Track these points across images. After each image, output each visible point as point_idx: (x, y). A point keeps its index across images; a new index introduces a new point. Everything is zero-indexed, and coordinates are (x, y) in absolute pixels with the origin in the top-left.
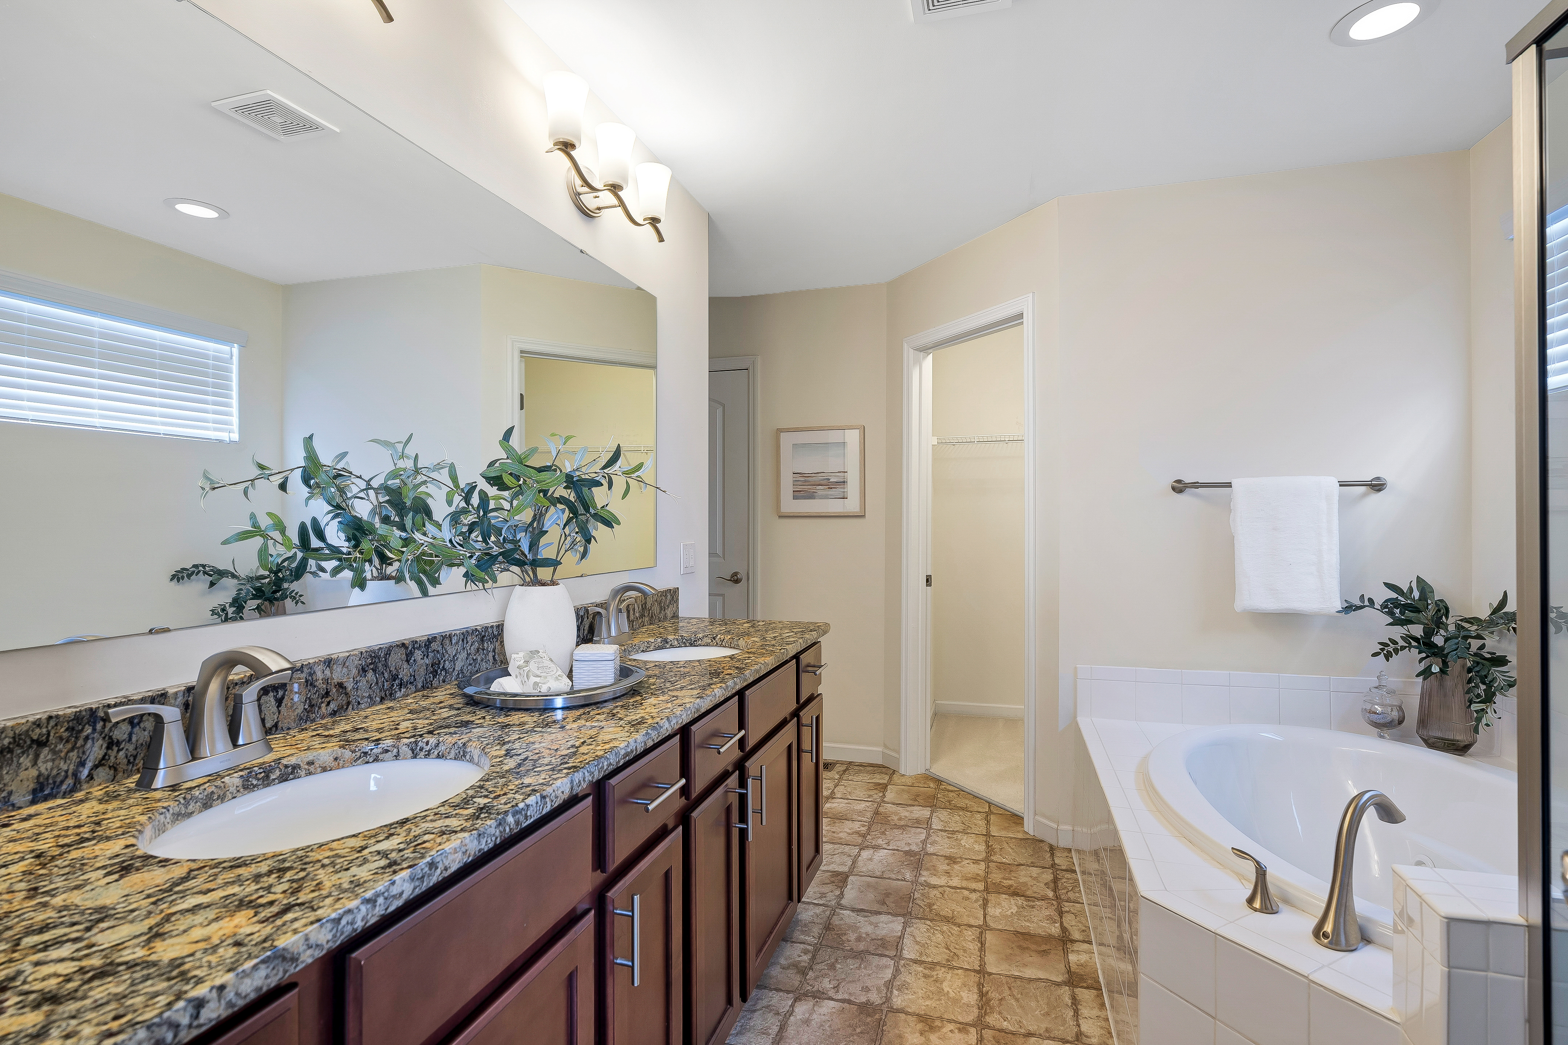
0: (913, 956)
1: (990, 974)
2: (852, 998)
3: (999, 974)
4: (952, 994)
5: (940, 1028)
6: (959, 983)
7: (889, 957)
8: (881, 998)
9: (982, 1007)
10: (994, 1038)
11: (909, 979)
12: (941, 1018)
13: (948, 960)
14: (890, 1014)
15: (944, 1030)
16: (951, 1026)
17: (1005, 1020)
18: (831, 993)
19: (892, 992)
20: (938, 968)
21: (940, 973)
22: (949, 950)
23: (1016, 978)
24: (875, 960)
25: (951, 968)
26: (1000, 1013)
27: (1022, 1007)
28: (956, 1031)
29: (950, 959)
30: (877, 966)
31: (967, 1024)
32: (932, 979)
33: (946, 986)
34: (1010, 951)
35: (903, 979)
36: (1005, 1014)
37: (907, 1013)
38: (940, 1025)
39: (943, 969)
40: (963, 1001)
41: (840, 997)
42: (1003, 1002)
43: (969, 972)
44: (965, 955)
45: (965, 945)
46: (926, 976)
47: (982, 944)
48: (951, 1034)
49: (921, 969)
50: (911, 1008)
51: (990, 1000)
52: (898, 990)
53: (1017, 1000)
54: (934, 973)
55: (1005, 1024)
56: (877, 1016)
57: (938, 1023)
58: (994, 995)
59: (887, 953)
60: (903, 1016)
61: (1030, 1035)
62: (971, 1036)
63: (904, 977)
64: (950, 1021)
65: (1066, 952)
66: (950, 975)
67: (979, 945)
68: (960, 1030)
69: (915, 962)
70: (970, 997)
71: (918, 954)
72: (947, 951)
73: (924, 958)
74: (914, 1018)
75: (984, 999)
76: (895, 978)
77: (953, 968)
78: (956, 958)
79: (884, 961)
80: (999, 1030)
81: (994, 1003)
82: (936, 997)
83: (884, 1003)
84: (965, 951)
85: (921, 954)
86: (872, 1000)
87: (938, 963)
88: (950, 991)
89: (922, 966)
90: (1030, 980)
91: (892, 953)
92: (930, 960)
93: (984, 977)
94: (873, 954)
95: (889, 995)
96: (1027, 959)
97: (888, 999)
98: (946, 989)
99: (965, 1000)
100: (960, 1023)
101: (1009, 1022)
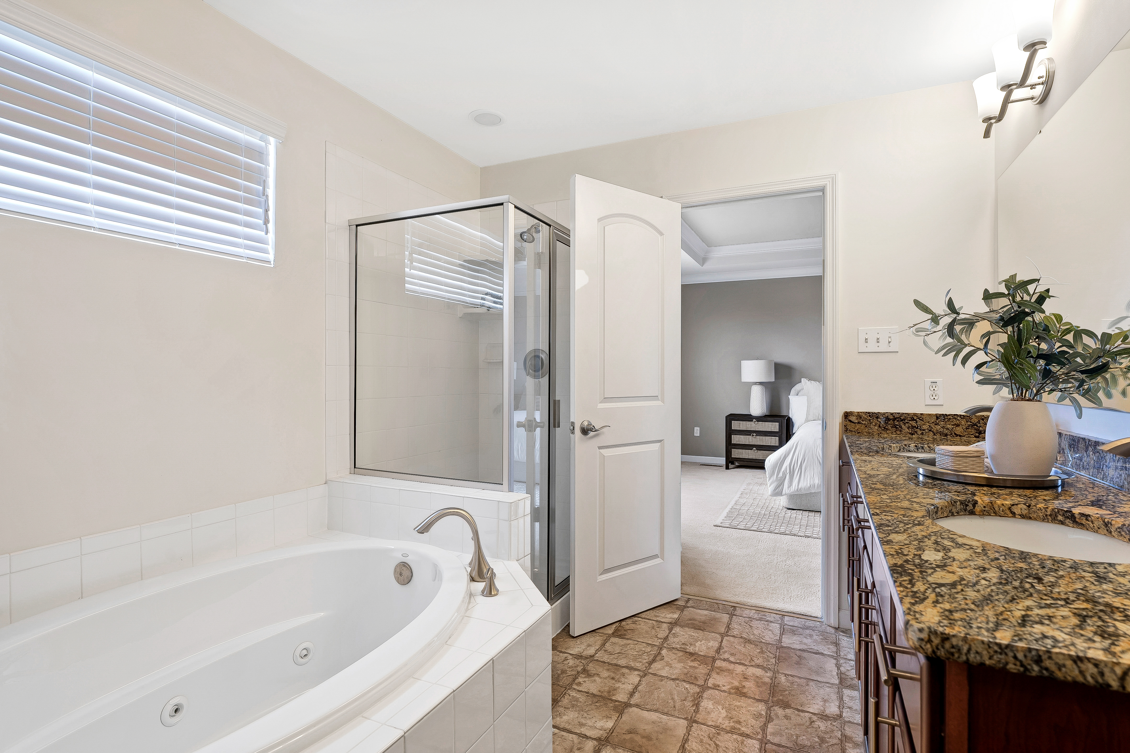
0: (750, 741)
1: (686, 719)
2: (797, 712)
3: (678, 718)
4: (720, 707)
5: (732, 688)
6: (713, 715)
7: (772, 743)
8: (774, 710)
9: (699, 697)
10: (697, 680)
11: (752, 722)
12: (730, 693)
13: (718, 734)
14: (766, 699)
15: (729, 687)
16: (724, 688)
17: (687, 688)
18: (815, 718)
19: (767, 714)
20: (728, 729)
21: (727, 724)
22: (715, 744)
23: (667, 714)
24: (784, 741)
25: (717, 727)
26: (688, 693)
27: (671, 694)
28: (721, 686)
29: (716, 735)
30: (781, 735)
31: (713, 689)
32: (734, 720)
33: (724, 713)
34: (661, 737)
35: (758, 722)
36: (685, 692)
37: (754, 699)
38: (731, 690)
39: (724, 727)
40: (712, 702)
41: (807, 714)
42: (683, 698)
43: (703, 722)
44: (702, 737)
45: (700, 747)
46: (739, 722)
47: (683, 747)
48: (725, 684)
49: (743, 729)
50: (751, 701)
51: (692, 701)
52: (761, 715)
53: (673, 699)
54: (732, 724)
55: (687, 686)
56: (775, 699)
57: (733, 691)
58: (688, 704)
59: (774, 747)
60: (757, 697)
61: (673, 679)
62: (712, 682)
63: (757, 724)
64: (724, 691)
65: (612, 730)
66: (719, 722)
67: (686, 746)
68: (719, 686)
69: (748, 736)
70: (706, 704)
71: (745, 743)
72: (717, 742)
73: (740, 738)
74: (749, 695)
75: (696, 702)
76: (765, 724)
77: (716, 727)
78: (711, 736)
79: (776, 740)
80: (693, 683)
81: (690, 699)
82: (732, 706)
83: (772, 707)
84: (701, 741)
85: (742, 743)
86: (781, 709)
87: (727, 732)
88: (721, 710)
89: (742, 732)
90: (656, 711)
91: (769, 746)
92: (735, 736)
93: (691, 717)
94: (787, 747)
95: (768, 712)
96: (648, 728)
97: (769, 709)
98: (724, 711)
99: (711, 703)
100: (717, 689)
101: (684, 687)
